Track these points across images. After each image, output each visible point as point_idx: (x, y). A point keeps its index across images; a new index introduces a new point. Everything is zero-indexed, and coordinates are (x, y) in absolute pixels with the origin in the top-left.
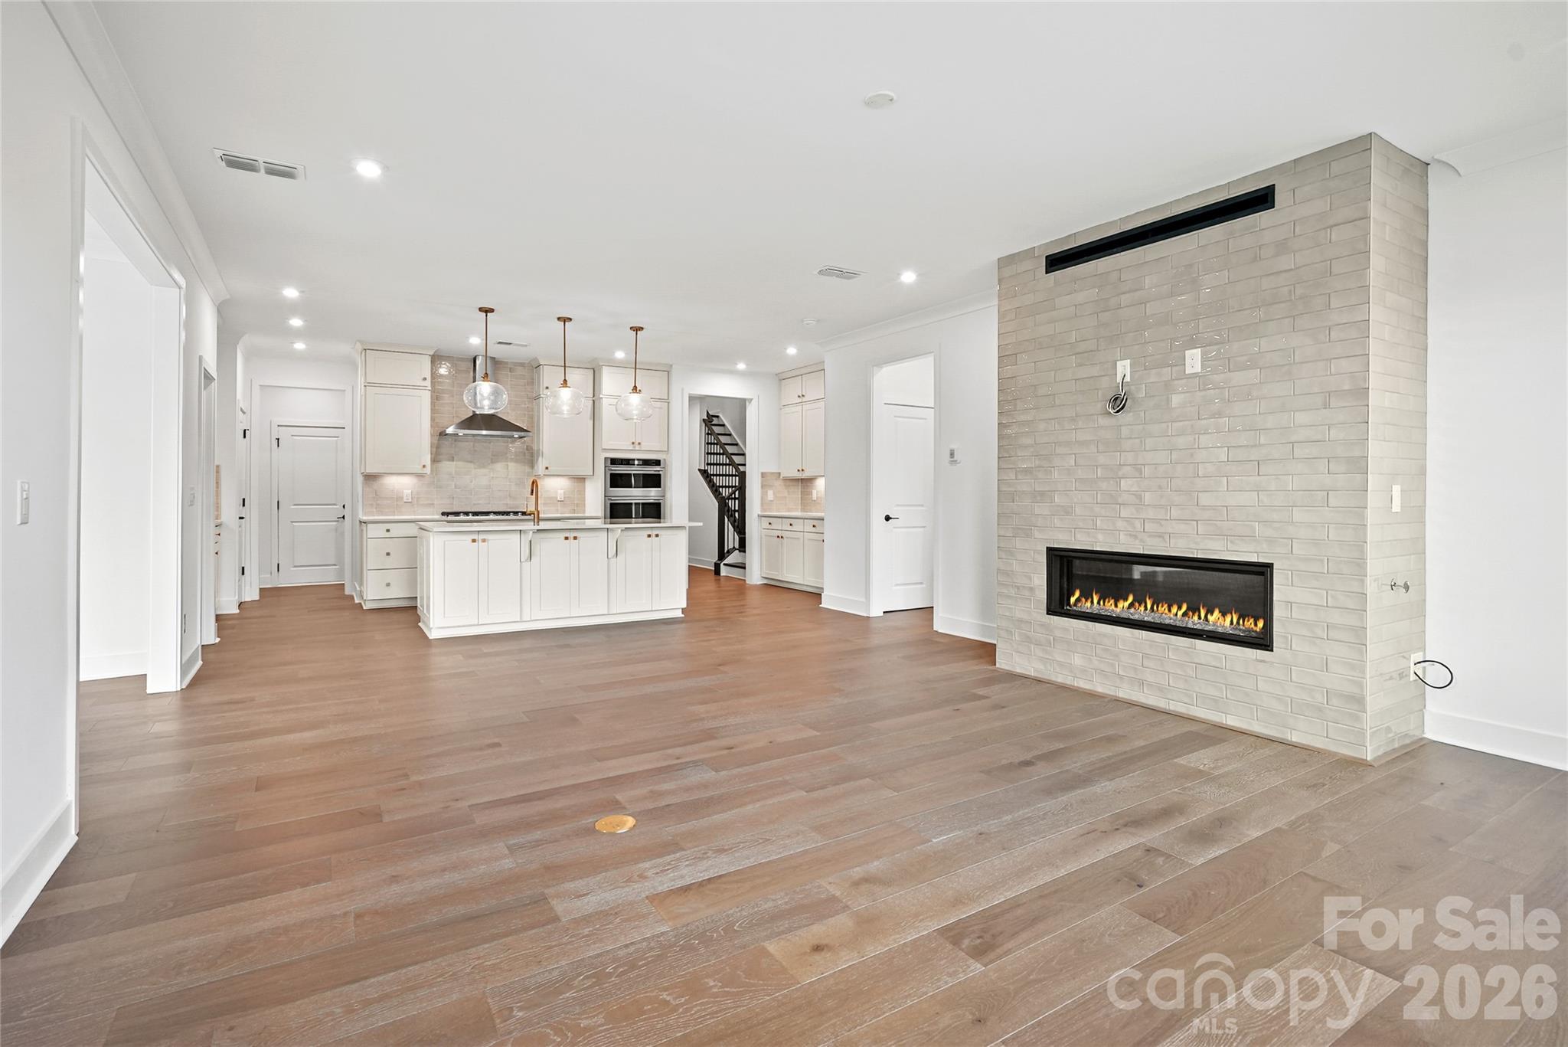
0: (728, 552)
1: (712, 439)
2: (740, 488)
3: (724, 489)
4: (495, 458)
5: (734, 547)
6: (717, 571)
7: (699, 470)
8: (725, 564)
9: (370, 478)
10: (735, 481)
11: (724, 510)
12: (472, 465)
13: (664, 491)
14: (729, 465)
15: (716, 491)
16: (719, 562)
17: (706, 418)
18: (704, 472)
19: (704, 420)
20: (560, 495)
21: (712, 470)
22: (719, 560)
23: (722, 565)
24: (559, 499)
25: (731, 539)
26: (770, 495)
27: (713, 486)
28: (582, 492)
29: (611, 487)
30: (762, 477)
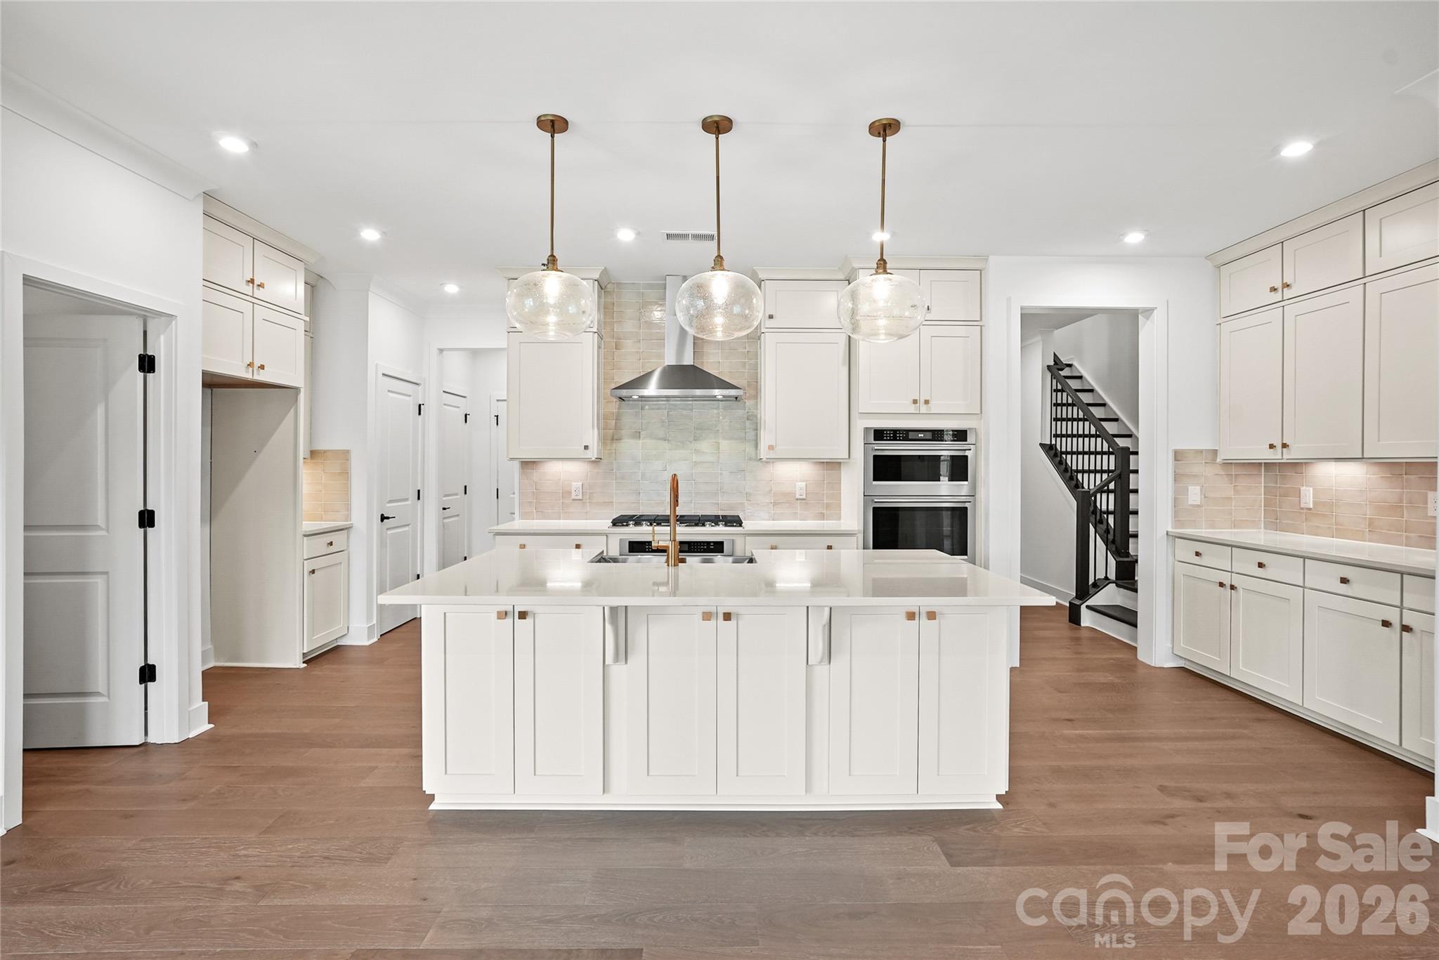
0: (1095, 585)
1: (1064, 398)
2: (1120, 476)
3: (1086, 475)
4: (699, 432)
5: (1106, 578)
6: (1074, 615)
7: (1041, 444)
8: (1088, 607)
9: (528, 464)
10: (1110, 462)
11: (1088, 513)
12: (666, 444)
13: (974, 487)
14: (1096, 436)
15: (1071, 478)
16: (1077, 602)
17: (1052, 363)
18: (1049, 449)
19: (1049, 367)
20: (800, 488)
21: (1062, 445)
22: (1077, 597)
23: (1083, 607)
24: (798, 496)
25: (1102, 562)
26: (1194, 495)
27: (1066, 470)
28: (836, 485)
29: (874, 480)
30: (1176, 459)
